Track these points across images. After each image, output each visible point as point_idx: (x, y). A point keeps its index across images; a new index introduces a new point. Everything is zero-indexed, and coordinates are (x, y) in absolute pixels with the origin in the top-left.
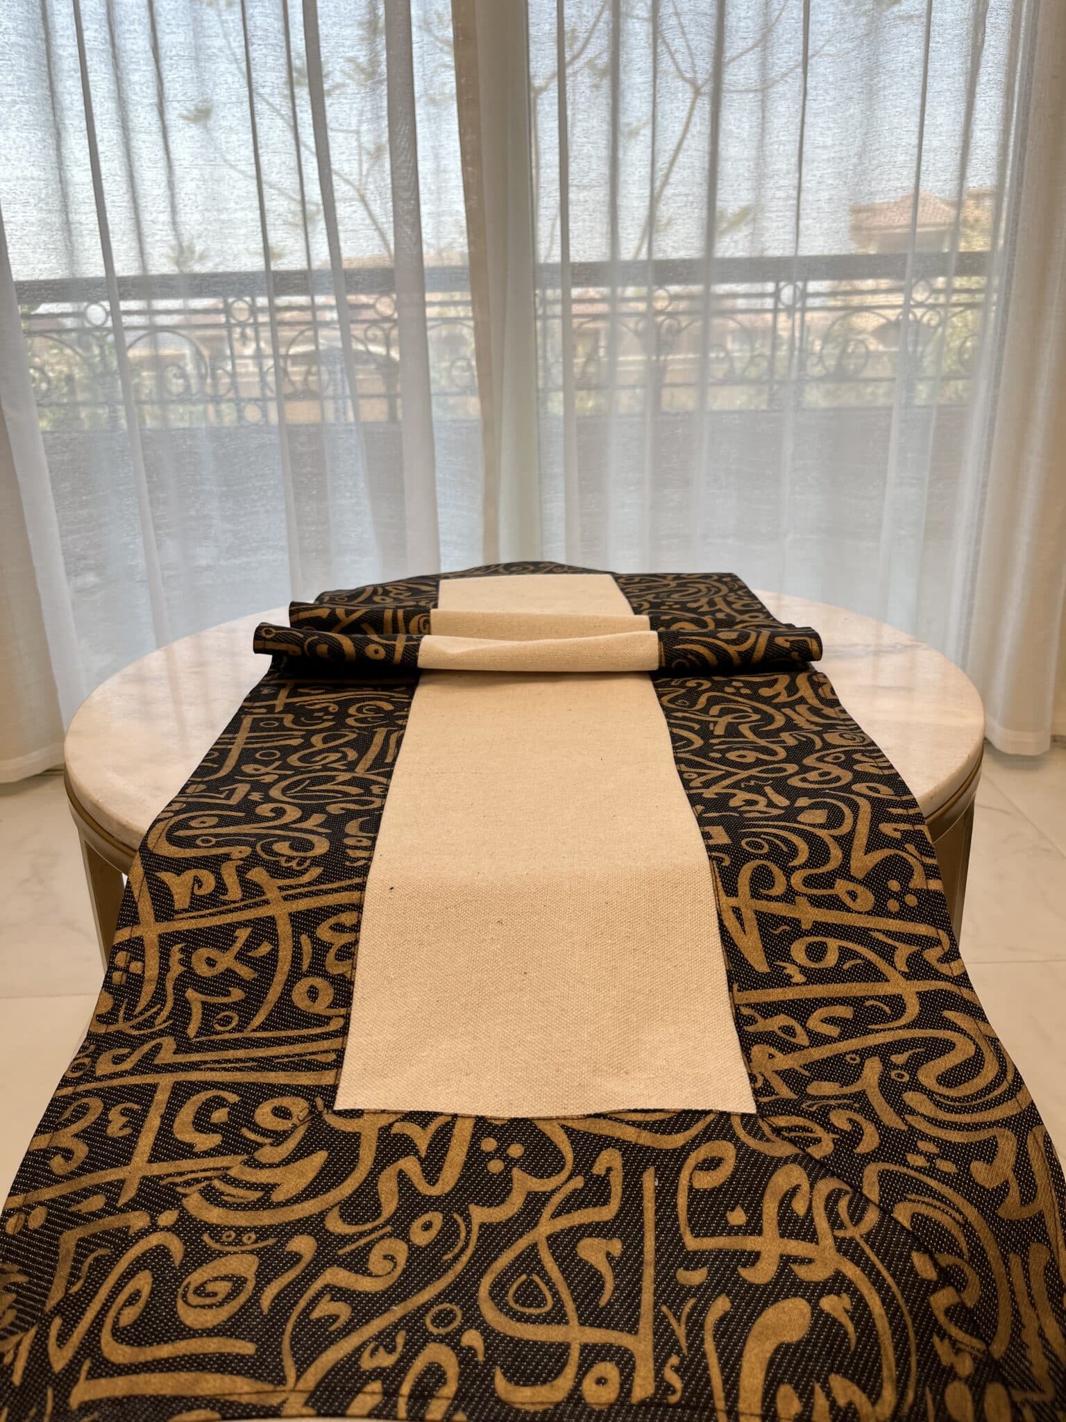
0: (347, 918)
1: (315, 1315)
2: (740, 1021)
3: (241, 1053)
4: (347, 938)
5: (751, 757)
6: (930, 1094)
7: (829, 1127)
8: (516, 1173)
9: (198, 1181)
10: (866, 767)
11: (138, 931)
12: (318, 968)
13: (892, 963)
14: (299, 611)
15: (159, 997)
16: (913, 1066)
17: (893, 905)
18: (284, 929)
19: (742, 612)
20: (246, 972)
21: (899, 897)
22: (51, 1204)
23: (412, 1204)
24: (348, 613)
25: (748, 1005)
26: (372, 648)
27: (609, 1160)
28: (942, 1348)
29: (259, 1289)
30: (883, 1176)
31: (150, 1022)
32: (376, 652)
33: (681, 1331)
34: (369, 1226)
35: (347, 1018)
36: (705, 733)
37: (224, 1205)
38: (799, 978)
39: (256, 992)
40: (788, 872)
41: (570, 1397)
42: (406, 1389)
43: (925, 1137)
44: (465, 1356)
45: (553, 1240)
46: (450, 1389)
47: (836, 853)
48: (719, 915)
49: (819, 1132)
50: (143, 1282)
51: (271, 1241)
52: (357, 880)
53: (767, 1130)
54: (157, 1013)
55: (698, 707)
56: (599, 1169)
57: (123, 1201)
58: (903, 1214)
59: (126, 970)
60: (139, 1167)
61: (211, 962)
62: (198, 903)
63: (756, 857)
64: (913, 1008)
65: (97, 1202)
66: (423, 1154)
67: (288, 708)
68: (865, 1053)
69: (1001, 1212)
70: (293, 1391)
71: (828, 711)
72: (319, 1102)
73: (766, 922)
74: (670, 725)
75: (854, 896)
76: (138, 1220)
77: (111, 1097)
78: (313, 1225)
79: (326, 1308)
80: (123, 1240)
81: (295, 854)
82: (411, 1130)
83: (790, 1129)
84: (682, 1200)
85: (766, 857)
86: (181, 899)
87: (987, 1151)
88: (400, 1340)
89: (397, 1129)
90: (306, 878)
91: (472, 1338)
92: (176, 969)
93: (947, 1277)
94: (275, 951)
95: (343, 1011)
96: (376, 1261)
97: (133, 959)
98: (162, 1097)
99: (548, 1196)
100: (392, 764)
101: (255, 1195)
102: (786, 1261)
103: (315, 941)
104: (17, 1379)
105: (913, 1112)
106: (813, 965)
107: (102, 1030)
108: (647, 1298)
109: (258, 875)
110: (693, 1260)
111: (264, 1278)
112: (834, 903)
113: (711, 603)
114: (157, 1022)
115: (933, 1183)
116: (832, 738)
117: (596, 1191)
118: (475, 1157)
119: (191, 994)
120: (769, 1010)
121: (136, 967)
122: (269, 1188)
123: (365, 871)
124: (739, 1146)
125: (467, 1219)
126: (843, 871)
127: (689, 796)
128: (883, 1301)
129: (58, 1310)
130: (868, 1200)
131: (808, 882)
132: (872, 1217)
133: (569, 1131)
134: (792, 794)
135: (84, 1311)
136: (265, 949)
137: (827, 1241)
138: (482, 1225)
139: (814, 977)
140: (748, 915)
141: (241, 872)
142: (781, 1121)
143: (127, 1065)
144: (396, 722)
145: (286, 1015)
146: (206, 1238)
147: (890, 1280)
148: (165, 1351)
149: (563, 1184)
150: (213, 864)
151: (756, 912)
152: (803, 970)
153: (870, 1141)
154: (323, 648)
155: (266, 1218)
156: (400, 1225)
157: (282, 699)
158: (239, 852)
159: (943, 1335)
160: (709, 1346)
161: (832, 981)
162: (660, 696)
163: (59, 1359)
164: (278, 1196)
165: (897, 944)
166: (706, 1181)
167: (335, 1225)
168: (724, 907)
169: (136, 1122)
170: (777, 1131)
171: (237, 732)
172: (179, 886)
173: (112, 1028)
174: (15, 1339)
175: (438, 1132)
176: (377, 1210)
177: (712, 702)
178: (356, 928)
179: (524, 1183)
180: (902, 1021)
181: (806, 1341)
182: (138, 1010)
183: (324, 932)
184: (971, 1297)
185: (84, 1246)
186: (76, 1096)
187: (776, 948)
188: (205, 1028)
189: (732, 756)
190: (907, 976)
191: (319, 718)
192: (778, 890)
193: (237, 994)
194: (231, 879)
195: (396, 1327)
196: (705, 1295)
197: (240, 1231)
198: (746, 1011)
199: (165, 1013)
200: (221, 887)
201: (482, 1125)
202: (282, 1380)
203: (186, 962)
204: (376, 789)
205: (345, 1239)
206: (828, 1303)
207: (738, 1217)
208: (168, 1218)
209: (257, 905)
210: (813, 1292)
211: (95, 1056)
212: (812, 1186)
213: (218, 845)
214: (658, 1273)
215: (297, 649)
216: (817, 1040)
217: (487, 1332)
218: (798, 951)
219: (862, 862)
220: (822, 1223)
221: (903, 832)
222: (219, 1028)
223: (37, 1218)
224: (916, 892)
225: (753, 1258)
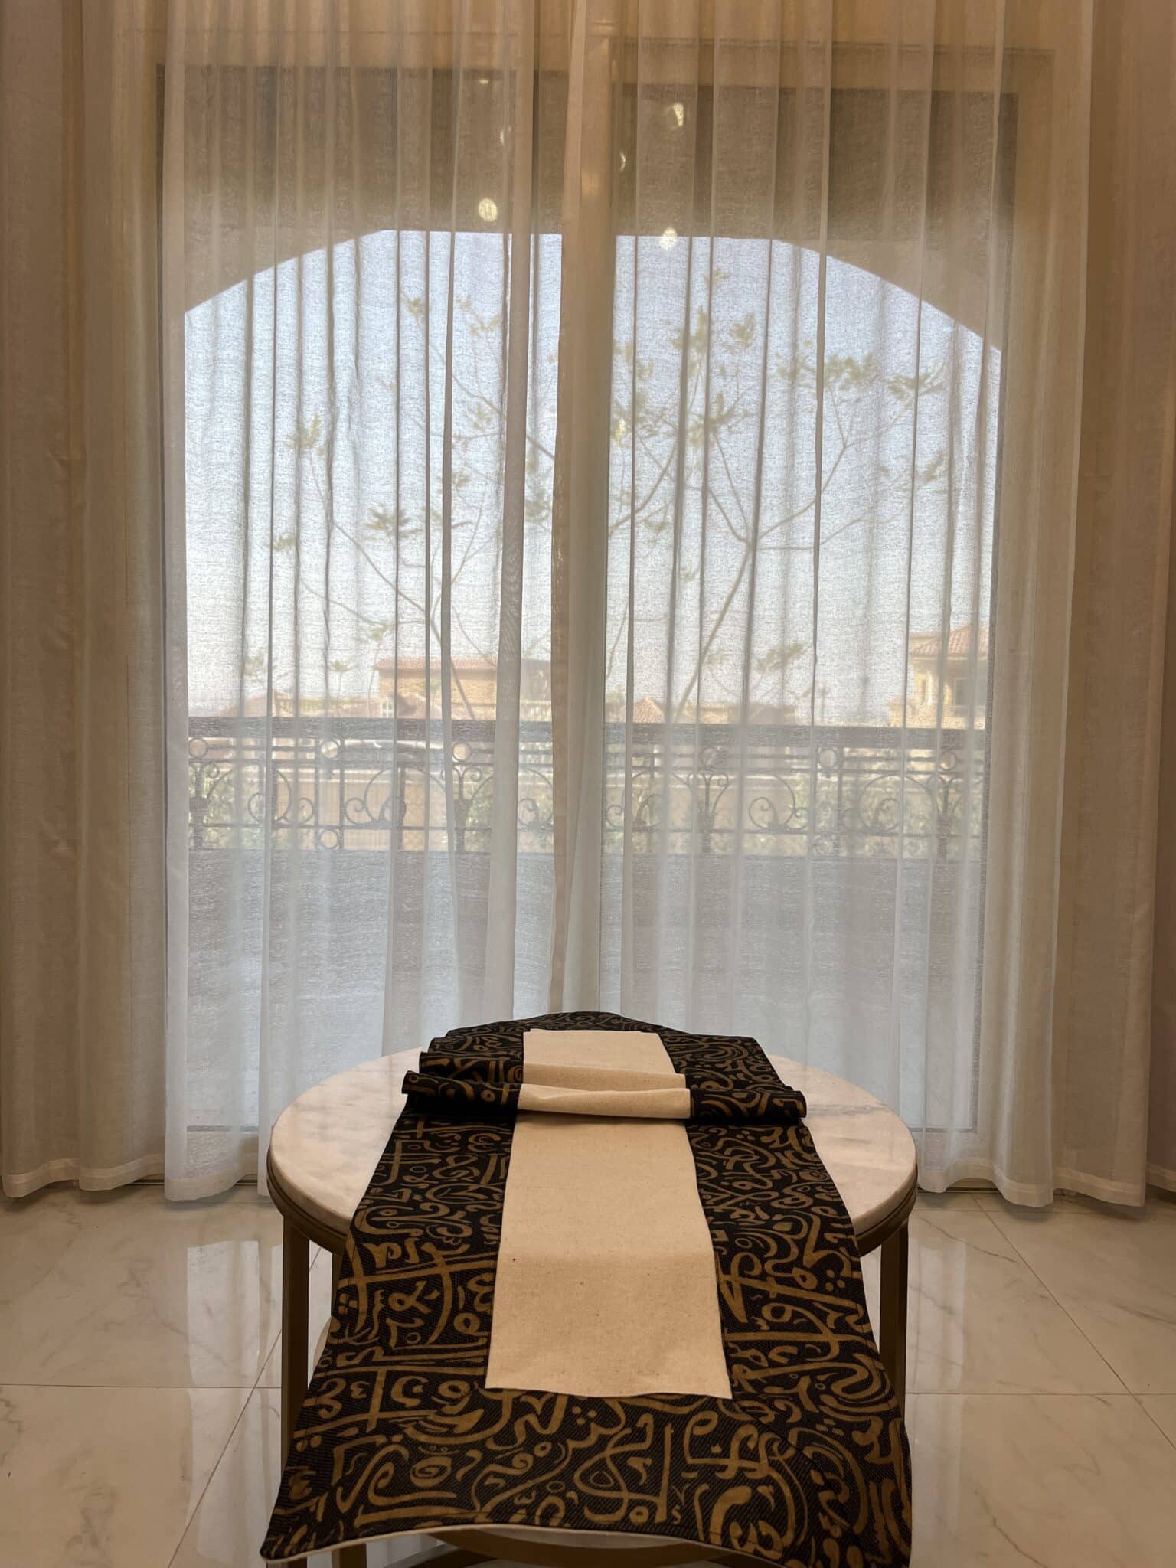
0: (486, 1277)
1: (487, 1482)
2: (728, 1351)
3: (425, 1357)
4: (486, 1289)
5: (749, 1186)
6: (836, 1397)
7: (773, 1408)
8: (593, 1425)
9: (411, 1421)
10: (823, 1196)
11: (353, 1281)
12: (469, 1307)
13: (825, 1323)
14: (426, 1060)
15: (369, 1323)
16: (829, 1382)
17: (829, 1287)
18: (447, 1282)
19: (756, 1074)
20: (424, 1309)
21: (833, 1281)
22: (323, 1434)
23: (533, 1438)
24: (463, 1062)
25: (734, 1342)
26: (486, 1092)
27: (646, 1420)
28: (824, 1521)
29: (454, 1473)
30: (800, 1435)
31: (365, 1338)
32: (489, 1096)
33: (682, 1497)
34: (510, 1447)
35: (489, 1338)
36: (720, 1168)
37: (428, 1433)
38: (765, 1327)
39: (431, 1321)
40: (763, 1261)
41: (623, 1520)
42: (538, 1513)
43: (828, 1417)
44: (569, 1503)
45: (613, 1457)
46: (561, 1514)
47: (795, 1250)
48: (718, 1286)
49: (767, 1410)
50: (389, 1467)
51: (456, 1452)
52: (493, 1254)
53: (737, 1407)
54: (370, 1332)
55: (717, 1148)
56: (640, 1424)
57: (368, 1431)
58: (808, 1452)
59: (347, 1305)
60: (374, 1413)
61: (401, 1302)
62: (391, 1264)
63: (743, 1250)
64: (835, 1350)
65: (353, 1431)
66: (539, 1412)
67: (426, 1136)
68: (801, 1374)
69: (867, 1458)
70: (480, 1512)
71: (807, 1156)
72: (476, 1385)
73: (747, 1291)
74: (696, 1161)
75: (804, 1278)
76: (380, 1439)
77: (350, 1378)
78: (480, 1445)
79: (490, 1481)
80: (373, 1449)
81: (450, 1235)
82: (532, 1400)
83: (750, 1408)
84: (686, 1441)
85: (750, 1250)
86: (380, 1260)
87: (864, 1427)
88: (534, 1494)
89: (523, 1399)
90: (460, 1251)
91: (572, 1495)
92: (379, 1306)
93: (829, 1485)
94: (441, 1298)
95: (486, 1334)
96: (516, 1461)
97: (351, 1298)
98: (381, 1379)
99: (611, 1437)
100: (505, 1180)
101: (445, 1430)
102: (741, 1470)
103: (467, 1291)
104: (320, 1517)
105: (824, 1404)
106: (775, 1320)
107: (335, 1342)
108: (665, 1482)
109: (428, 1247)
110: (690, 1468)
111: (455, 1467)
112: (791, 1283)
113: (734, 1065)
114: (370, 1337)
115: (828, 1439)
116: (805, 1175)
117: (639, 1435)
118: (568, 1415)
119: (389, 1321)
120: (746, 1345)
121: (353, 1304)
122: (452, 1427)
123: (496, 1248)
124: (720, 1414)
125: (566, 1446)
126: (799, 1262)
127: (705, 1211)
128: (792, 1491)
129: (339, 1484)
130: (790, 1445)
131: (775, 1268)
132: (791, 1452)
133: (623, 1405)
134: (772, 1211)
135: (356, 1483)
136: (435, 1295)
137: (764, 1461)
138: (574, 1450)
139: (774, 1327)
140: (736, 1287)
141: (418, 1245)
142: (746, 1404)
143: (356, 1361)
144: (503, 1149)
145: (450, 1335)
146: (420, 1448)
147: (796, 1482)
148: (407, 1498)
149: (618, 1432)
150: (400, 1239)
151: (742, 1285)
152: (768, 1323)
153: (796, 1416)
154: (451, 1092)
155: (452, 1441)
156: (528, 1446)
157: (420, 1130)
158: (416, 1232)
159: (825, 1513)
160: (696, 1503)
161: (785, 1330)
162: (690, 1139)
163: (344, 1507)
164: (457, 1431)
165: (830, 1311)
166: (700, 1431)
167: (491, 1446)
168: (722, 1280)
169: (369, 1391)
170: (743, 1409)
171: (393, 1152)
172: (379, 1253)
173: (341, 1341)
174: (315, 1500)
175: (547, 1402)
176: (514, 1440)
177: (727, 1145)
178: (492, 1283)
179: (597, 1431)
180: (828, 1358)
181: (747, 1504)
182: (357, 1329)
183: (472, 1285)
184: (843, 1498)
185: (349, 1454)
186: (326, 1378)
187: (753, 1307)
188: (401, 1342)
189: (736, 1185)
190: (833, 1331)
191: (449, 1144)
192: (757, 1272)
193: (419, 1322)
194: (411, 1250)
195: (531, 1489)
196: (695, 1483)
197: (439, 1447)
198: (731, 1345)
199: (374, 1332)
200: (405, 1254)
201: (572, 1400)
202: (474, 1508)
203: (385, 1301)
204: (496, 1197)
205: (497, 1453)
206: (761, 1489)
207: (717, 1449)
208: (397, 1438)
209: (430, 1266)
210: (754, 1484)
211: (334, 1356)
212: (759, 1436)
213: (401, 1227)
214: (671, 1473)
215: (431, 1091)
216: (773, 1364)
217: (579, 1493)
218: (766, 1311)
219: (811, 1257)
220: (762, 1453)
221: (839, 1240)
222: (408, 1342)
223: (316, 1442)
224: (844, 1279)
225: (724, 1468)
